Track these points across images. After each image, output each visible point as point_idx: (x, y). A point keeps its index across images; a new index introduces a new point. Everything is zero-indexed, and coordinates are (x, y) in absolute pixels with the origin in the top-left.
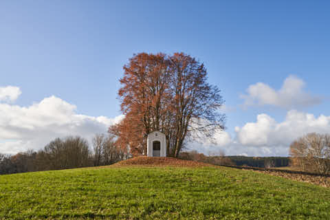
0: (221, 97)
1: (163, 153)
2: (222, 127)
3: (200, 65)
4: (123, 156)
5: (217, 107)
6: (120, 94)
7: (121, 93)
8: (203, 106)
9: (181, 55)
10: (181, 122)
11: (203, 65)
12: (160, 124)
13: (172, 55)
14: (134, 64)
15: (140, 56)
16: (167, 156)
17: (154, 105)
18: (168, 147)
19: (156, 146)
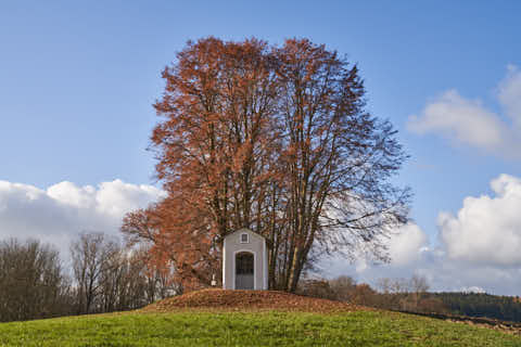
0: (399, 147)
1: (260, 280)
2: (402, 220)
3: (350, 68)
4: (152, 291)
5: (390, 171)
6: (154, 139)
7: (158, 135)
8: (355, 169)
9: (304, 45)
10: (303, 207)
11: (355, 69)
12: (253, 210)
13: (281, 45)
14: (188, 66)
15: (202, 46)
16: (269, 288)
17: (237, 166)
18: (272, 265)
19: (244, 264)
